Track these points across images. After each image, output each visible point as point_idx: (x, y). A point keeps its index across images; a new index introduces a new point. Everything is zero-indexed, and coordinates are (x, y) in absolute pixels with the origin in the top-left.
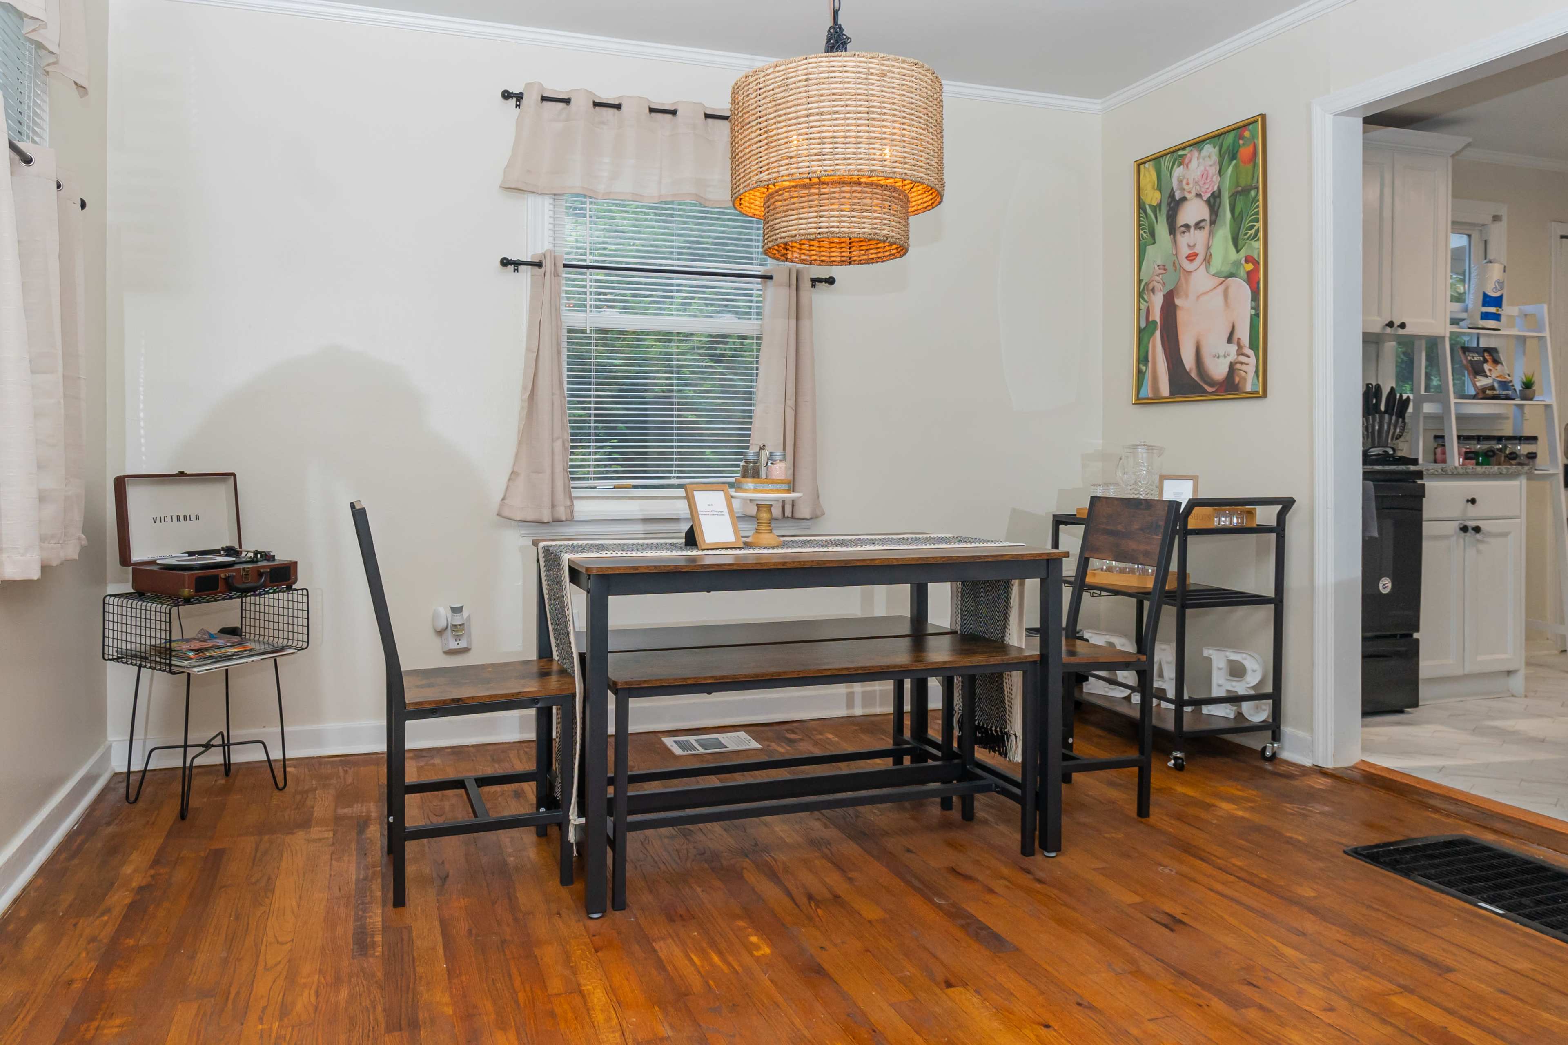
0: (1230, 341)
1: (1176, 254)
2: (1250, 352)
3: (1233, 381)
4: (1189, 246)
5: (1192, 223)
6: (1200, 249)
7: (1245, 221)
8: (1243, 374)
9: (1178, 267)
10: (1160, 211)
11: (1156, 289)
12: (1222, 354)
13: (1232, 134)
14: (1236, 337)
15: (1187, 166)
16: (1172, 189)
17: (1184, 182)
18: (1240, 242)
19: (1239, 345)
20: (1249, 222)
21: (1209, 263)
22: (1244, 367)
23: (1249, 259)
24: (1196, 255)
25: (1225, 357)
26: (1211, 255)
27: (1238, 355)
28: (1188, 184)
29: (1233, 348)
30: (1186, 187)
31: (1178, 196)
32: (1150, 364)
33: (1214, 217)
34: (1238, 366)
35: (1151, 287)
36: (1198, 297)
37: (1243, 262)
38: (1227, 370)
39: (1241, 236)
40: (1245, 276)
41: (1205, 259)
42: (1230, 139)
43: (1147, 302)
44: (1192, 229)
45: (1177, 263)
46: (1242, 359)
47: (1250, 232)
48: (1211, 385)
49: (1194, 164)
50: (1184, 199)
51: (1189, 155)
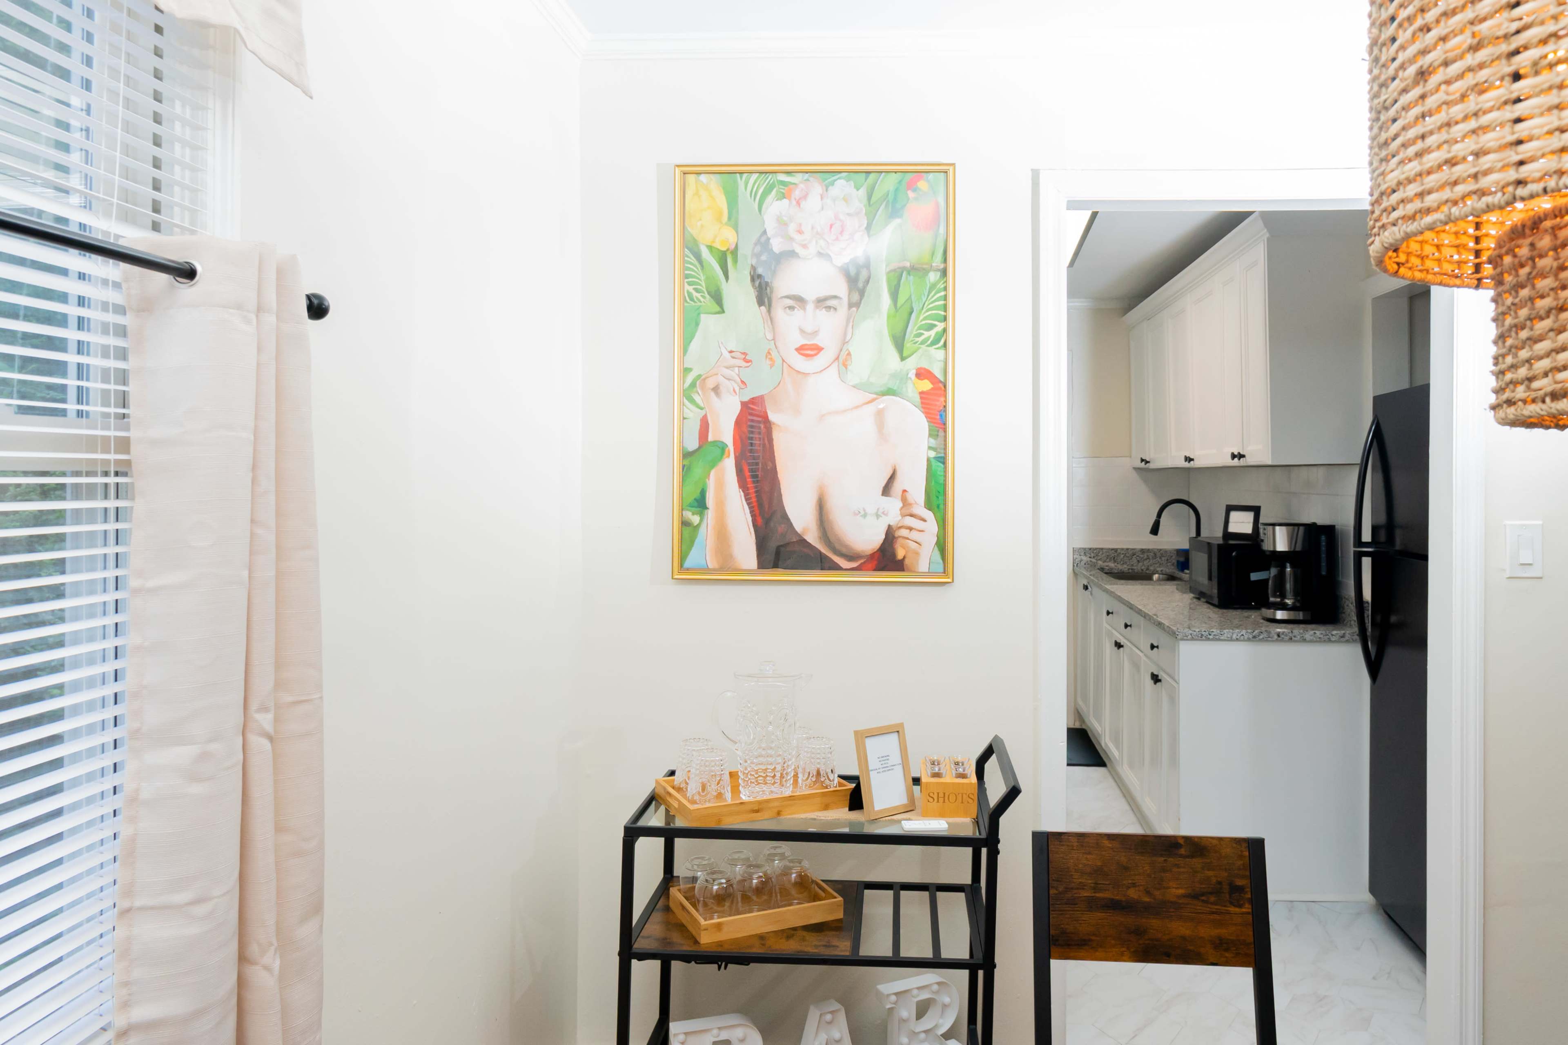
0: (886, 490)
1: (774, 339)
2: (929, 515)
3: (894, 555)
4: (802, 331)
5: (810, 296)
6: (828, 339)
7: (918, 317)
8: (913, 545)
9: (779, 361)
10: (735, 261)
11: (722, 389)
12: (871, 510)
13: (893, 178)
14: (897, 487)
15: (798, 203)
16: (765, 232)
17: (792, 228)
18: (908, 345)
19: (904, 500)
20: (925, 319)
21: (845, 366)
22: (914, 535)
23: (922, 374)
24: (818, 349)
25: (878, 516)
26: (849, 354)
27: (903, 516)
28: (800, 232)
29: (893, 505)
30: (798, 237)
31: (777, 245)
32: (710, 514)
33: (856, 297)
34: (904, 532)
35: (711, 383)
36: (822, 417)
37: (912, 374)
38: (884, 537)
39: (909, 336)
40: (917, 399)
41: (837, 358)
42: (889, 183)
43: (702, 409)
44: (810, 307)
45: (774, 354)
46: (910, 521)
47: (927, 334)
48: (850, 558)
49: (813, 202)
50: (791, 254)
51: (802, 186)
